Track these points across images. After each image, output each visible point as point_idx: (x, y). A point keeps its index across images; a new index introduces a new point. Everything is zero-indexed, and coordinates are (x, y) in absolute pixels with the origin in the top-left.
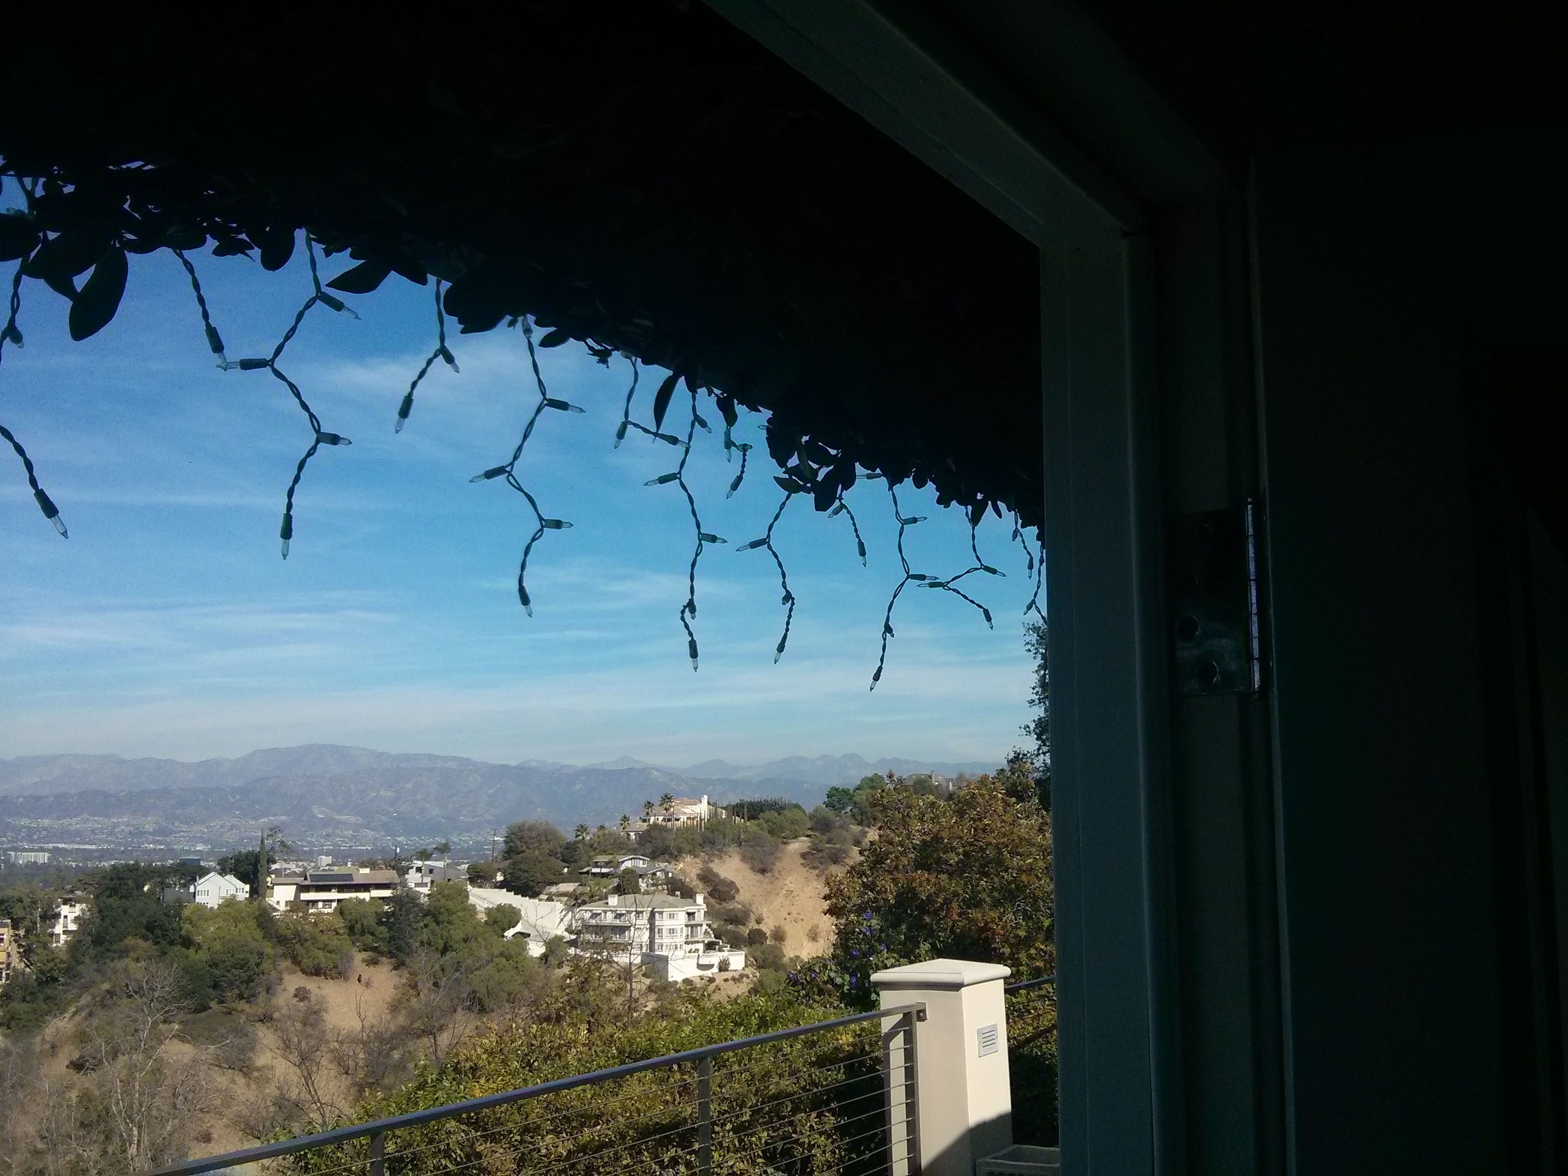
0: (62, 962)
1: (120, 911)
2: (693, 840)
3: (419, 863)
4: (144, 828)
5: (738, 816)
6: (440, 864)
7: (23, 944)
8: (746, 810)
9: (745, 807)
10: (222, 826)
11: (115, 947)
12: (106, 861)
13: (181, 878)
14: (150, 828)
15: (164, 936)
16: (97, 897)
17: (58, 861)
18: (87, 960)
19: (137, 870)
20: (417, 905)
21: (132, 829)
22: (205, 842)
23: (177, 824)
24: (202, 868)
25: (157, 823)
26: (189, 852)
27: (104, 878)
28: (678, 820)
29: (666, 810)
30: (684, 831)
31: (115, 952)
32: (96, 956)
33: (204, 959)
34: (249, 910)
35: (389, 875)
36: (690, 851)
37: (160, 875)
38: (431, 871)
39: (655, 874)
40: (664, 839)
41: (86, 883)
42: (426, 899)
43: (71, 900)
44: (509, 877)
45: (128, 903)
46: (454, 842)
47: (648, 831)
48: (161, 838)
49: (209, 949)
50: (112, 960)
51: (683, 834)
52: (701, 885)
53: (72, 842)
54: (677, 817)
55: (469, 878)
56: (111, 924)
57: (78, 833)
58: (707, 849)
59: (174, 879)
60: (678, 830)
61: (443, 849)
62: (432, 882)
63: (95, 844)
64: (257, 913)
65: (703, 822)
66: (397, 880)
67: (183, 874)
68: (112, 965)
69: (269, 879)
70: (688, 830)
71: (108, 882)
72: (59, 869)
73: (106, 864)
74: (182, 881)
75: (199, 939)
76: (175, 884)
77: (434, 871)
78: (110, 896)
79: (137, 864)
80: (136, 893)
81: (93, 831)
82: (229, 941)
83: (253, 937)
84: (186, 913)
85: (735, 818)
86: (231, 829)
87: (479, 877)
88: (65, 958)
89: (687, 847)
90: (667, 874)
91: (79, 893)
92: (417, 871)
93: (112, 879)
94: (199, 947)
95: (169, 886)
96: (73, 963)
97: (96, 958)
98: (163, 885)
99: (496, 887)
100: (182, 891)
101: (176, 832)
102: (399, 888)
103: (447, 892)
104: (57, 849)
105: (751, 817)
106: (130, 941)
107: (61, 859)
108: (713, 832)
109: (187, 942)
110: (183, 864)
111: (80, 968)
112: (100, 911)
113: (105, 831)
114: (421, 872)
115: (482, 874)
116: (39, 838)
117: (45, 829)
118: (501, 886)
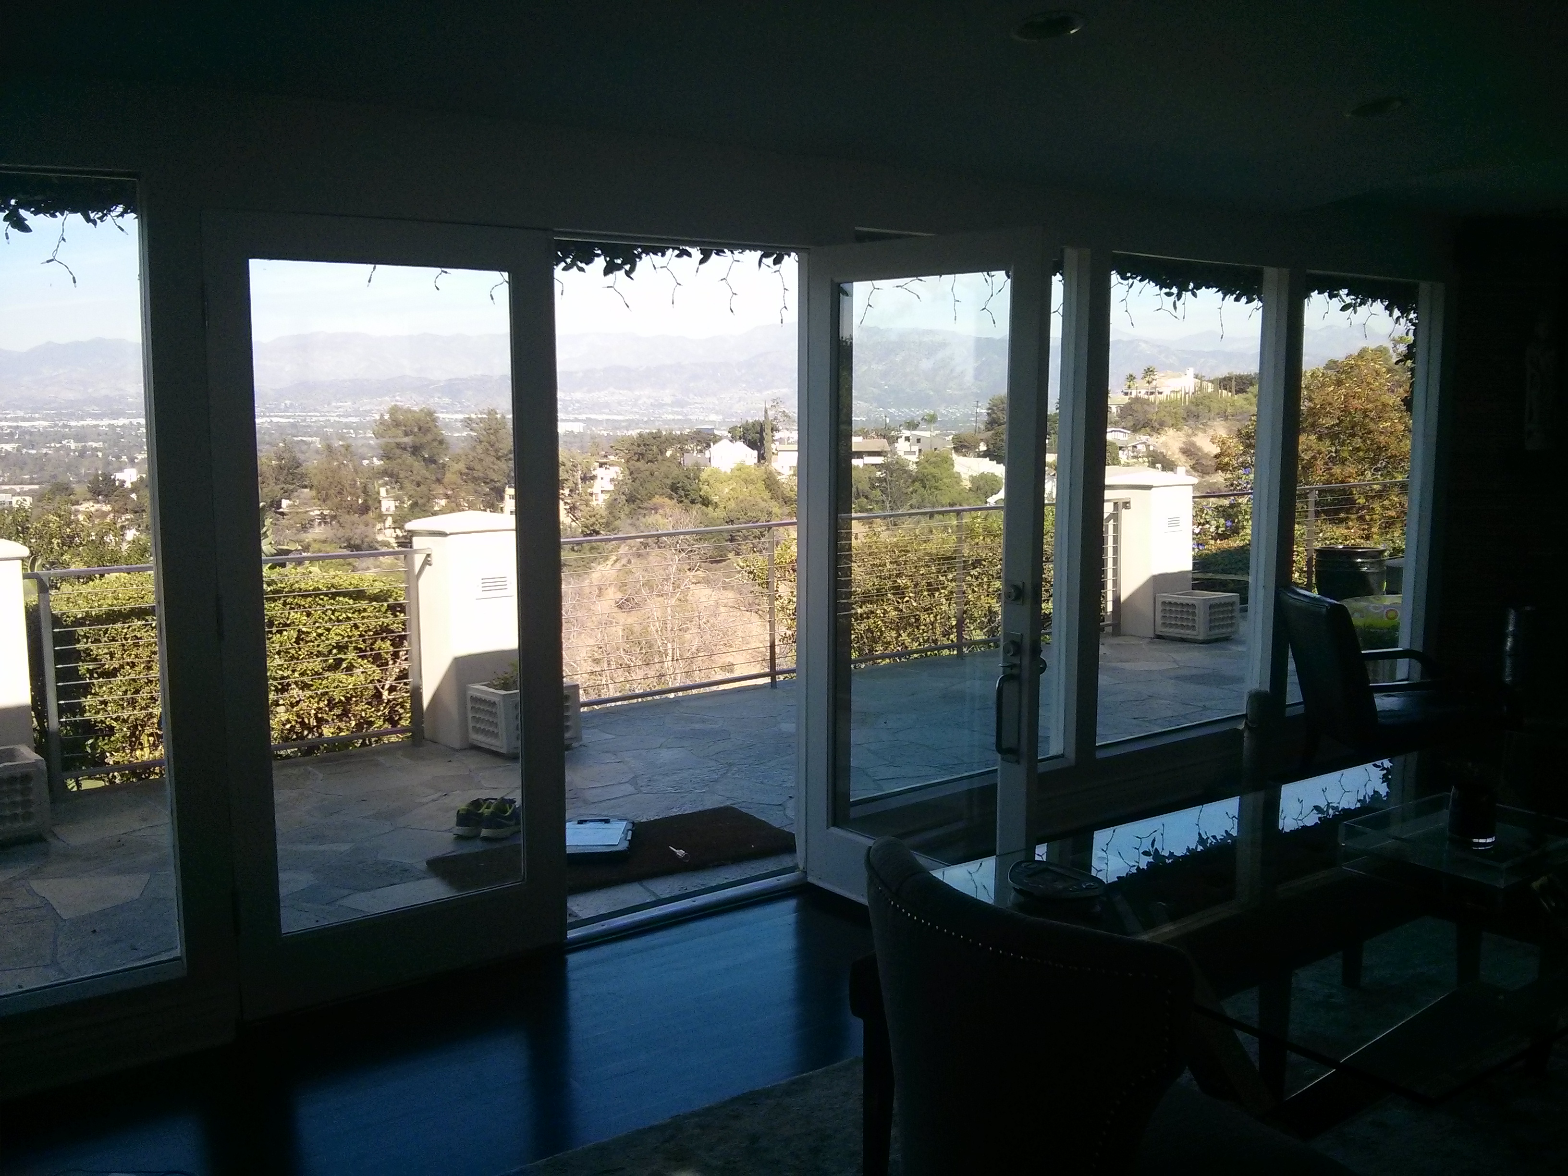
0: (602, 517)
1: (648, 473)
2: (1176, 413)
3: (907, 433)
4: (662, 400)
5: (1226, 389)
6: (927, 434)
7: (569, 501)
8: (1234, 383)
9: (1233, 380)
10: (731, 398)
11: (645, 505)
12: (633, 430)
13: (698, 445)
14: (668, 400)
15: (686, 496)
16: (628, 461)
17: (591, 430)
18: (622, 516)
19: (660, 437)
20: (906, 472)
21: (653, 401)
22: (717, 413)
23: (691, 396)
24: (715, 436)
25: (674, 395)
26: (703, 422)
27: (633, 444)
28: (1160, 393)
29: (1148, 382)
30: (1168, 405)
31: (646, 509)
32: (630, 513)
33: (722, 516)
34: (757, 473)
35: (880, 444)
36: (1172, 425)
37: (680, 441)
38: (919, 441)
39: (1136, 447)
40: (1145, 412)
41: (617, 449)
42: (915, 466)
43: (605, 463)
44: (991, 446)
45: (654, 466)
46: (942, 414)
47: (1129, 404)
48: (679, 409)
49: (725, 508)
50: (644, 517)
51: (1166, 407)
52: (1183, 458)
53: (602, 413)
54: (1160, 391)
55: (954, 448)
56: (641, 485)
57: (607, 405)
58: (1191, 422)
59: (692, 446)
60: (1160, 403)
61: (931, 420)
62: (920, 450)
63: (621, 415)
64: (765, 476)
65: (1187, 396)
66: (887, 448)
67: (699, 441)
68: (644, 520)
69: (773, 446)
70: (1172, 403)
71: (635, 448)
72: (593, 437)
73: (634, 433)
74: (699, 448)
75: (716, 499)
76: (693, 450)
77: (921, 441)
78: (638, 460)
79: (659, 431)
80: (660, 457)
81: (619, 403)
82: (742, 501)
83: (762, 498)
84: (704, 476)
85: (1222, 392)
86: (740, 401)
87: (962, 446)
88: (604, 513)
89: (1170, 421)
90: (1148, 446)
91: (612, 458)
92: (906, 440)
93: (639, 446)
94: (716, 506)
95: (688, 451)
96: (612, 519)
97: (631, 515)
98: (683, 451)
99: (979, 456)
100: (699, 456)
101: (690, 404)
102: (889, 455)
103: (934, 459)
104: (589, 419)
105: (1240, 391)
106: (657, 500)
107: (594, 429)
108: (1197, 405)
109: (706, 502)
110: (699, 432)
111: (617, 523)
112: (631, 473)
113: (630, 403)
114: (909, 441)
115: (966, 444)
116: (573, 409)
117: (578, 401)
118: (985, 455)
